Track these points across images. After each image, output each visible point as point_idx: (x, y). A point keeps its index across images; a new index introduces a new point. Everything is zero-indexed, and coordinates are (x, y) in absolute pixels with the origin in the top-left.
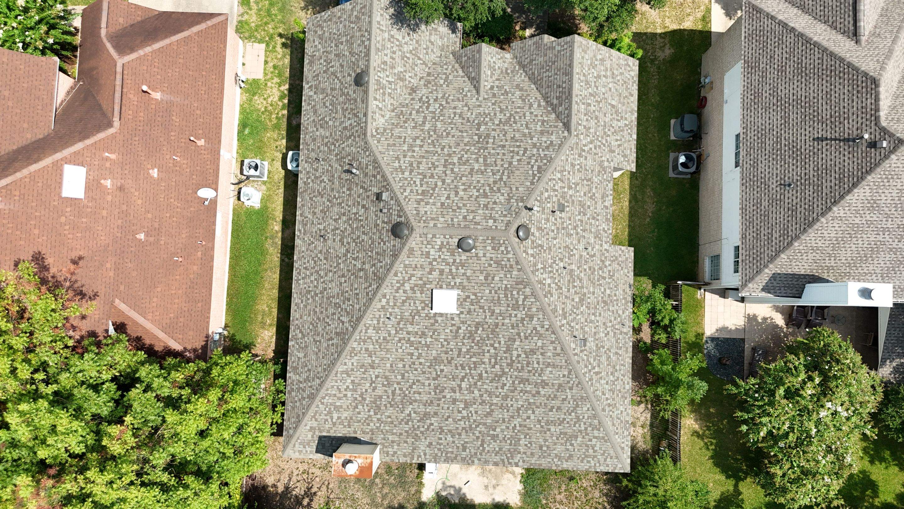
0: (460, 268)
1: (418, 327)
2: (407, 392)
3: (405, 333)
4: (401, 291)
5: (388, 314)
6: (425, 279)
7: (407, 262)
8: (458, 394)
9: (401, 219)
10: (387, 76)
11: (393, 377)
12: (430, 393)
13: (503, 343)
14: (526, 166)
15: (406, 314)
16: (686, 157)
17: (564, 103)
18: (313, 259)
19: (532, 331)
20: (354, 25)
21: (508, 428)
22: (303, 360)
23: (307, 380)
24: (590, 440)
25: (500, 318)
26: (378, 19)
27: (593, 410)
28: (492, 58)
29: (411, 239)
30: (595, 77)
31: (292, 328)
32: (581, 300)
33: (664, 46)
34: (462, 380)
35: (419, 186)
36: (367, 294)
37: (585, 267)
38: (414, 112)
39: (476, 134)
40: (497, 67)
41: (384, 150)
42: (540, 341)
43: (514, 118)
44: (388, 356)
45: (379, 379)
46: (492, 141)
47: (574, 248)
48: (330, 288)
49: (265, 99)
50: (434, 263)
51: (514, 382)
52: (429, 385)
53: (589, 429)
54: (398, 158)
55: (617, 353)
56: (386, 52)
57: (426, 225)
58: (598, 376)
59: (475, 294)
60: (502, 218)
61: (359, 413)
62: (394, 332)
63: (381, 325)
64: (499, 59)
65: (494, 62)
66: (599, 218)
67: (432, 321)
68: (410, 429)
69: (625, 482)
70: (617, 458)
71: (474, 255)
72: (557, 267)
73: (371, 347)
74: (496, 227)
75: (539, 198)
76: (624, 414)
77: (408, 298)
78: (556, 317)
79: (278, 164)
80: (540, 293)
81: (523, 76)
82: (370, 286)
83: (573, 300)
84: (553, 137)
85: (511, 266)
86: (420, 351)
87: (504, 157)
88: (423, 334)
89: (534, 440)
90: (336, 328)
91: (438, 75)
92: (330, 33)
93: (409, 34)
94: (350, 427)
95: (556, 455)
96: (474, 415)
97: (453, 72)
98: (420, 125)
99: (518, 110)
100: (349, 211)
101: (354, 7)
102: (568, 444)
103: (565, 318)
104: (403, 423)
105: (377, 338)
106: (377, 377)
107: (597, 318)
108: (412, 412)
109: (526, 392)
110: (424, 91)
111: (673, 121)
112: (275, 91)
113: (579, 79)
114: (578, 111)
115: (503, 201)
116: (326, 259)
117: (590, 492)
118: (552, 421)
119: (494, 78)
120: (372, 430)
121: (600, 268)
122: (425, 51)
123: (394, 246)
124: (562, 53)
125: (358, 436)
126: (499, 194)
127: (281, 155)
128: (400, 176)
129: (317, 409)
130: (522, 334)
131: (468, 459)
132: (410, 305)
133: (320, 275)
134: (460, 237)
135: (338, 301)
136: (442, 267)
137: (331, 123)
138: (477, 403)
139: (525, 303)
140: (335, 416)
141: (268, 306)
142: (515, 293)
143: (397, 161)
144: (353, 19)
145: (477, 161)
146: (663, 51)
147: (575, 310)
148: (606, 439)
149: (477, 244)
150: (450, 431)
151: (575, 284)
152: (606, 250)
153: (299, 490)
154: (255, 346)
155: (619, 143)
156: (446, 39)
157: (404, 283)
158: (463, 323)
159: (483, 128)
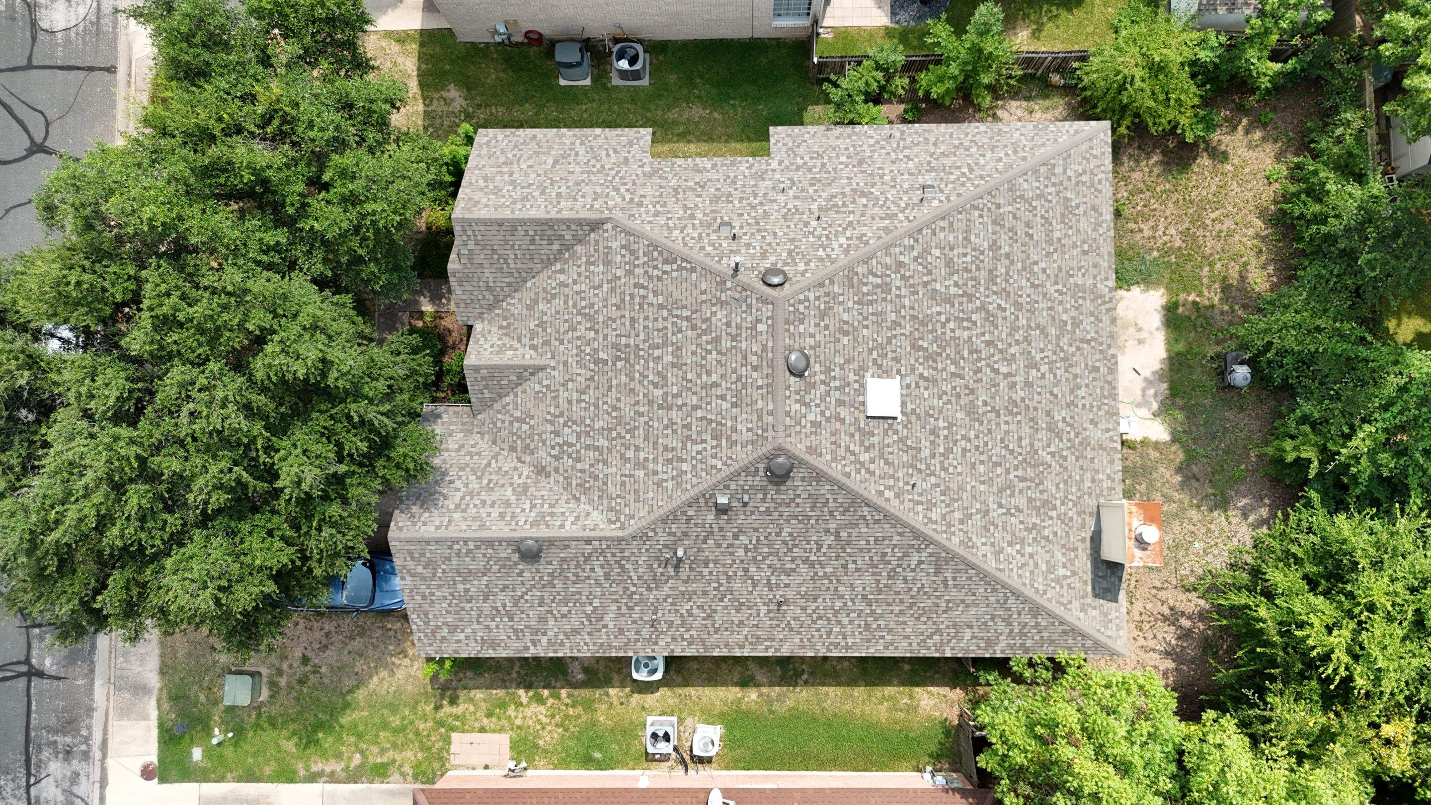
0: (833, 374)
1: (923, 441)
2: (1020, 458)
3: (933, 461)
4: (872, 467)
5: (906, 488)
6: (852, 430)
7: (829, 457)
8: (1018, 379)
9: (761, 469)
10: (523, 510)
11: (999, 480)
12: (1019, 422)
13: (938, 309)
14: (665, 283)
15: (905, 459)
16: (619, 59)
17: (559, 232)
18: (815, 622)
19: (920, 264)
20: (440, 571)
21: (1061, 303)
22: (976, 630)
23: (1008, 621)
24: (1069, 178)
25: (903, 313)
26: (432, 529)
27: (1026, 174)
28: (485, 350)
29: (793, 450)
30: (515, 188)
31: (924, 653)
32: (863, 194)
33: (445, 100)
34: (996, 371)
35: (704, 445)
36: (877, 522)
37: (811, 191)
38: (579, 466)
39: (614, 364)
40: (500, 342)
41: (646, 507)
42: (933, 251)
43: (585, 308)
44: (969, 487)
45: (1004, 502)
46: (623, 339)
47: (784, 207)
48: (864, 588)
49: (543, 728)
50: (828, 414)
51: (995, 293)
52: (1007, 423)
53: (1053, 180)
54: (659, 484)
55: (935, 144)
56: (485, 515)
57: (770, 428)
58: (975, 167)
59: (870, 351)
60: (754, 311)
61: (1055, 534)
62: (933, 478)
63: (923, 499)
64: (486, 339)
65: (492, 346)
66: (732, 175)
67: (913, 418)
68: (1073, 453)
69: (1123, 130)
70: (1091, 140)
71: (812, 352)
72: (819, 229)
73: (957, 515)
74: (768, 318)
75: (717, 259)
76: (1023, 131)
77: (881, 456)
78: (896, 227)
79: (650, 699)
80: (863, 250)
81: (512, 301)
82: (863, 517)
83: (865, 206)
84: (615, 245)
85: (827, 294)
86: (959, 437)
87: (651, 318)
88: (934, 432)
89: (1075, 262)
90: (928, 574)
91: (513, 434)
92: (448, 612)
93: (451, 482)
94: (1077, 549)
95: (1094, 230)
96: (1045, 354)
97: (508, 412)
98: (601, 454)
99: (571, 303)
100: (742, 561)
101: (409, 572)
102: (1077, 212)
103: (896, 215)
104: (1065, 464)
105: (943, 505)
106: (1000, 506)
107: (887, 172)
108: (1049, 450)
109: (1007, 274)
110: (542, 453)
111: (563, 82)
112: (528, 712)
113: (520, 210)
114: (571, 209)
115: (725, 312)
116: (815, 600)
117: (1135, 186)
118: (1047, 235)
119: (518, 346)
120: (1079, 514)
121: (810, 170)
122: (476, 457)
123: (803, 479)
124: (479, 238)
125: (1088, 535)
126: (714, 319)
127: (636, 695)
128: (689, 476)
129: (1054, 602)
130: (925, 279)
131: (1109, 364)
132: (892, 453)
133: (841, 608)
134: (788, 373)
135: (885, 574)
136: (833, 402)
137: (596, 603)
138: (1029, 348)
139: (879, 273)
140: (1062, 572)
141: (881, 703)
142: (865, 289)
143: (665, 484)
144: (428, 573)
145: (658, 359)
146: (452, 100)
147: (881, 203)
148: (1067, 156)
149: (797, 346)
150: (1072, 391)
151: (840, 203)
152: (780, 164)
153: (1169, 634)
154: (946, 720)
155: (611, 152)
156: (452, 427)
157: (860, 463)
158: (913, 370)
159: (602, 355)
